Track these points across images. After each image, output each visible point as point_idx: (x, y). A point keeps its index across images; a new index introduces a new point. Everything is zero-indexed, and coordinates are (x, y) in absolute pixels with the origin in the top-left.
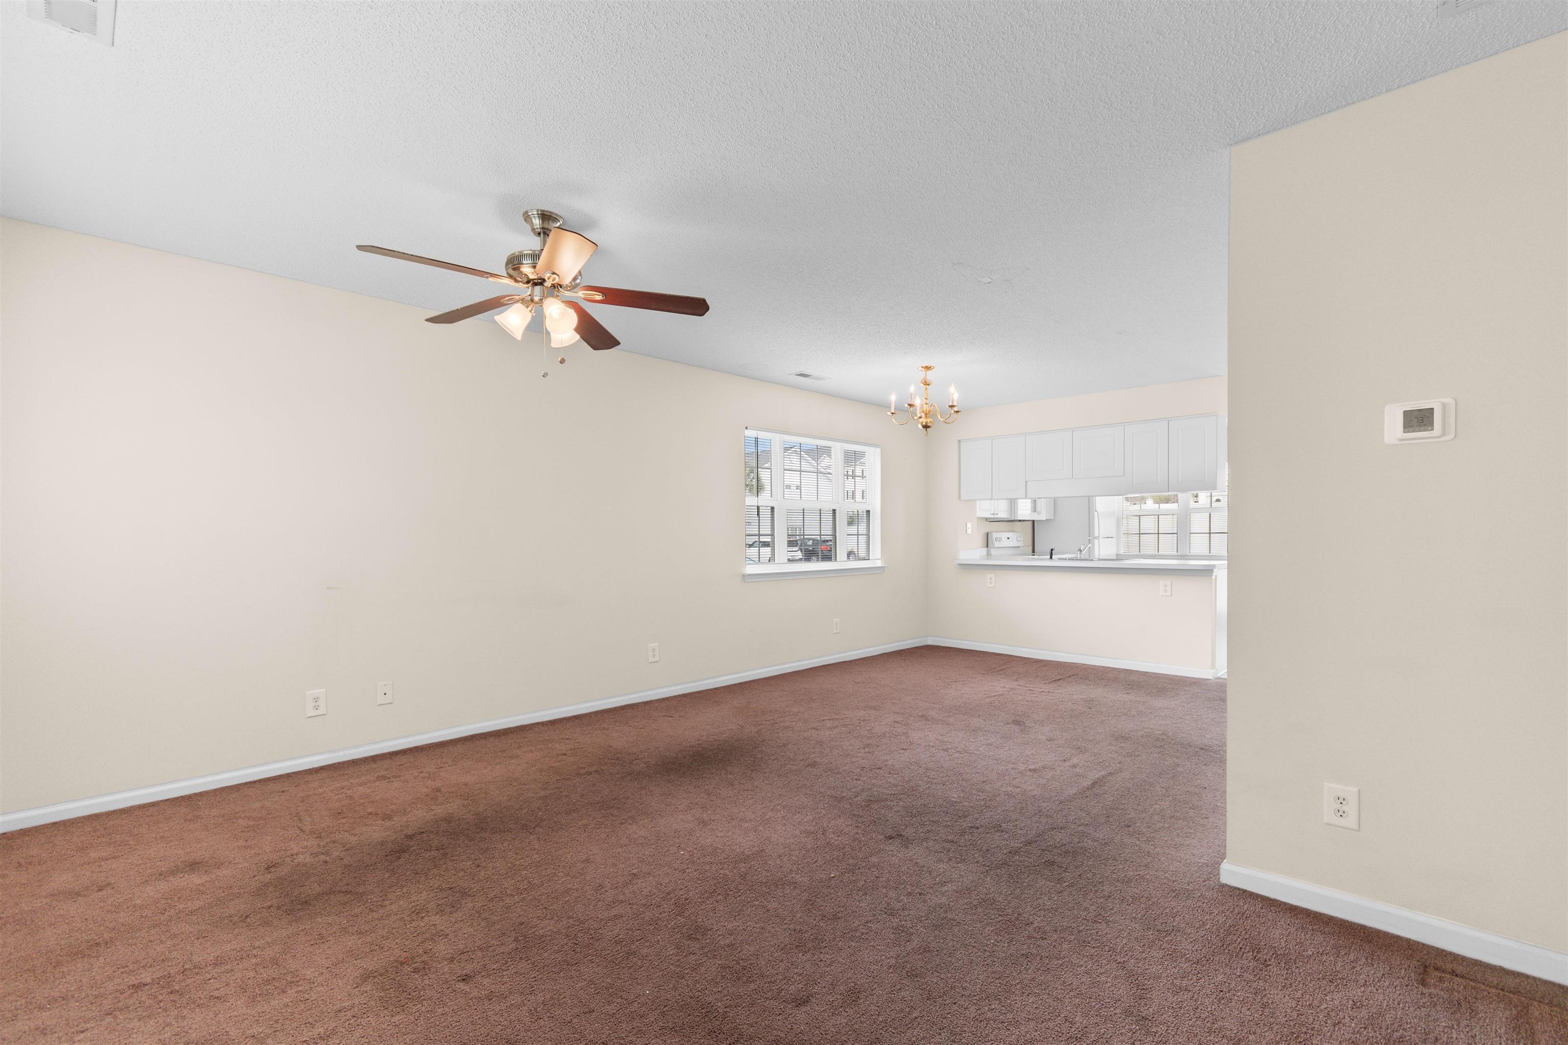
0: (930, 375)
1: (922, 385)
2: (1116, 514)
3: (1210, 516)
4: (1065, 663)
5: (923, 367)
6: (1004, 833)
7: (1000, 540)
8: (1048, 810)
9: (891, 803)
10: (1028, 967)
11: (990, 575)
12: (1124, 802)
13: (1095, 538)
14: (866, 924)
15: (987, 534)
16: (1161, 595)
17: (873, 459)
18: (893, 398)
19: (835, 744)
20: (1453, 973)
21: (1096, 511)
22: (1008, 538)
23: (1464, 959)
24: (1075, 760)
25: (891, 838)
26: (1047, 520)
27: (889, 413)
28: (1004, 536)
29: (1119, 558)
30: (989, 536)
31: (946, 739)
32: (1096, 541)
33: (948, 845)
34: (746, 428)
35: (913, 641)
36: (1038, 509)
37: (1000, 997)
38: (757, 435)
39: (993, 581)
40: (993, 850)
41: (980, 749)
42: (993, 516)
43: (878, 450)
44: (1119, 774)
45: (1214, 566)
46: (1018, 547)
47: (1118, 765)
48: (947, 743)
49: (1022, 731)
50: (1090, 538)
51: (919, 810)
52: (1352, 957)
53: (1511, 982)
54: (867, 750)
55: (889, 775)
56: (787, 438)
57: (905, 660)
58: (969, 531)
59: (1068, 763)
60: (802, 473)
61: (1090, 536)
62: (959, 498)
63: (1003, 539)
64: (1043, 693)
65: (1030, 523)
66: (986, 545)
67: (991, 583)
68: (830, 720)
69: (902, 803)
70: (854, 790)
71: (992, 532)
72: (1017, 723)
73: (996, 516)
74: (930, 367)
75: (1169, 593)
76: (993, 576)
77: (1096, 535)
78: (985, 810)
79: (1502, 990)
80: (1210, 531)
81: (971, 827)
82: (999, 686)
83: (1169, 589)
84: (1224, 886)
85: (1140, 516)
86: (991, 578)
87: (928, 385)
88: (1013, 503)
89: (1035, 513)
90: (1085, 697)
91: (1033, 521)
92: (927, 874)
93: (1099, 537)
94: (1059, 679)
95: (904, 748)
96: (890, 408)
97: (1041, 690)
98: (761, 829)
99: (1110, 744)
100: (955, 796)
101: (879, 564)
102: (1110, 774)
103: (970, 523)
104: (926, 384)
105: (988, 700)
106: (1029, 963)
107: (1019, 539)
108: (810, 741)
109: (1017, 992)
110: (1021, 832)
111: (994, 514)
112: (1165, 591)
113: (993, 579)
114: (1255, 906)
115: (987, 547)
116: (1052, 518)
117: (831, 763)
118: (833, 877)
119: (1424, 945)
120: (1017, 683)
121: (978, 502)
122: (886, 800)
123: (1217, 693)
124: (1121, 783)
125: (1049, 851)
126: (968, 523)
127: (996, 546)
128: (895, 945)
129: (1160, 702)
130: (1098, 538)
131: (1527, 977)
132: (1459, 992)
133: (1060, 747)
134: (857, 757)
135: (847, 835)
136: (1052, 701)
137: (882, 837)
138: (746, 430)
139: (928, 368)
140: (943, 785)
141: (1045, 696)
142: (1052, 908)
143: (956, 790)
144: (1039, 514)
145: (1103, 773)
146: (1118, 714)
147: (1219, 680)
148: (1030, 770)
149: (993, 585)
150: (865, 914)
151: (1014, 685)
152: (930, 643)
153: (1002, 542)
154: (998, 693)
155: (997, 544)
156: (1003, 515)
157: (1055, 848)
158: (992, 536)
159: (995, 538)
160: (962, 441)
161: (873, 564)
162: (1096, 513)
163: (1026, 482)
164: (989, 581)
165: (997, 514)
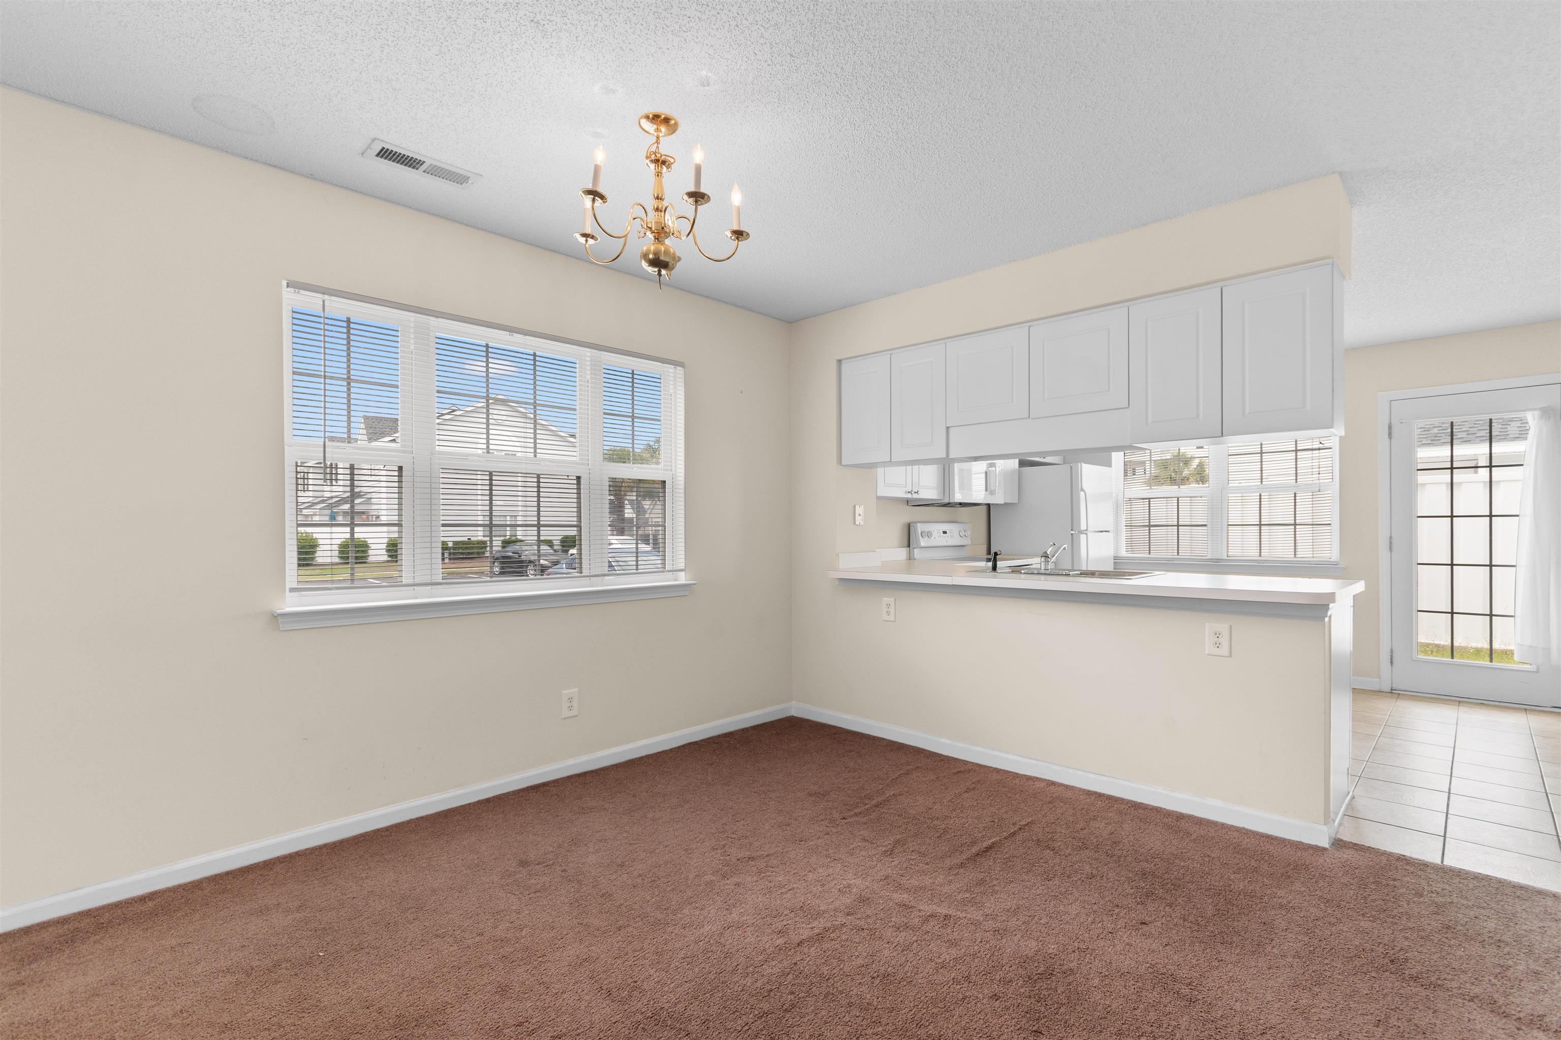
2: (1114, 495)
3: (1260, 499)
4: (1016, 775)
5: (648, 116)
7: (929, 535)
11: (888, 600)
13: (1081, 532)
15: (909, 526)
16: (1207, 652)
17: (674, 386)
21: (1082, 490)
22: (945, 532)
26: (1005, 504)
28: (937, 528)
29: (1119, 570)
30: (912, 528)
32: (1083, 537)
36: (992, 485)
39: (892, 610)
42: (913, 496)
46: (964, 548)
50: (1072, 532)
58: (859, 520)
61: (1074, 531)
62: (842, 462)
63: (935, 534)
65: (984, 508)
66: (906, 543)
67: (888, 613)
71: (916, 522)
73: (915, 496)
75: (1224, 650)
76: (891, 600)
77: (1083, 527)
80: (1260, 522)
83: (1224, 640)
85: (1149, 499)
86: (888, 605)
88: (944, 476)
89: (989, 492)
91: (989, 505)
93: (1087, 530)
101: (682, 578)
103: (862, 507)
104: (661, 162)
107: (966, 533)
111: (913, 493)
112: (1218, 645)
113: (892, 606)
115: (909, 546)
116: (1018, 499)
121: (879, 470)
126: (857, 507)
127: (923, 544)
130: (1085, 532)
139: (659, 121)
144: (995, 494)
149: (891, 618)
152: (793, 714)
153: (933, 538)
155: (923, 542)
156: (930, 493)
158: (916, 529)
159: (920, 533)
160: (843, 362)
161: (676, 580)
162: (1082, 494)
163: (948, 428)
164: (885, 609)
165: (917, 493)
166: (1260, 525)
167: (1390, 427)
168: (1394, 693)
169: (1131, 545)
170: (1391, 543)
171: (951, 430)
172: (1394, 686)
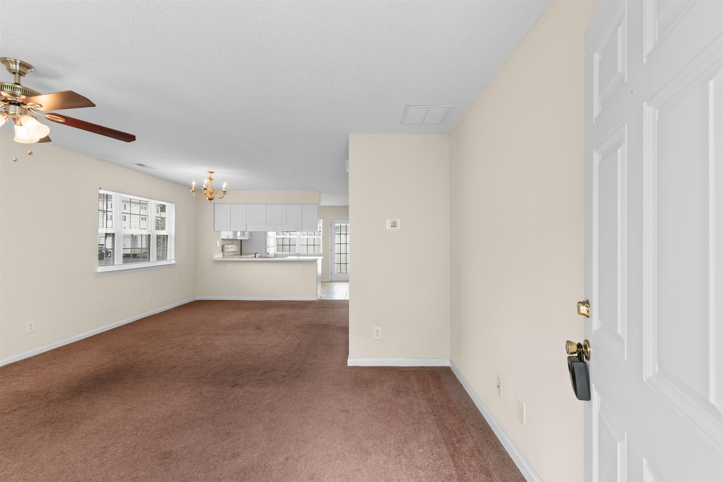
0: (213, 176)
1: (209, 180)
2: (274, 238)
4: (263, 301)
5: (209, 172)
6: (277, 371)
7: (227, 248)
8: (288, 359)
9: (225, 373)
10: (308, 410)
11: (229, 265)
12: (310, 349)
14: (244, 420)
17: (171, 209)
18: (194, 184)
19: (179, 355)
20: (403, 371)
22: (232, 248)
23: (404, 367)
24: (288, 338)
25: (233, 386)
26: (248, 239)
27: (191, 191)
28: (230, 246)
29: (276, 256)
30: (224, 246)
31: (233, 341)
32: (268, 248)
33: (259, 382)
34: (100, 189)
35: (189, 299)
36: (245, 235)
37: (305, 423)
38: (107, 193)
39: (231, 268)
40: (276, 378)
41: (249, 342)
42: (227, 238)
43: (174, 205)
44: (304, 340)
45: (317, 259)
46: (236, 251)
47: (302, 337)
48: (234, 343)
49: (262, 331)
51: (239, 372)
52: (384, 375)
53: (413, 369)
54: (198, 354)
55: (216, 362)
56: (124, 196)
57: (189, 309)
58: (217, 245)
59: (286, 340)
60: (131, 215)
61: (266, 246)
62: (214, 230)
64: (262, 315)
68: (168, 344)
69: (230, 372)
70: (203, 373)
72: (258, 328)
73: (229, 238)
74: (213, 172)
76: (231, 265)
77: (268, 246)
78: (265, 365)
79: (412, 372)
81: (264, 373)
82: (242, 314)
83: (302, 268)
84: (349, 367)
85: (283, 238)
86: (230, 267)
87: (212, 180)
88: (235, 233)
89: (244, 237)
90: (278, 314)
91: (242, 240)
92: (257, 394)
94: (265, 308)
95: (216, 349)
96: (192, 188)
97: (261, 314)
98: (166, 402)
99: (296, 330)
100: (251, 363)
101: (173, 262)
102: (302, 341)
103: (218, 241)
104: (211, 179)
105: (241, 321)
106: (308, 409)
107: (236, 248)
108: (163, 357)
109: (309, 419)
110: (283, 369)
111: (228, 237)
114: (359, 369)
115: (223, 251)
116: (250, 238)
117: (183, 364)
118: (218, 409)
119: (396, 367)
120: (248, 312)
121: (221, 232)
122: (222, 372)
123: (320, 305)
124: (306, 343)
125: (295, 372)
126: (217, 241)
127: (227, 251)
128: (260, 423)
129: (305, 311)
131: (416, 367)
132: (406, 375)
133: (280, 335)
134: (195, 358)
135: (213, 391)
136: (267, 317)
137: (229, 387)
138: (100, 190)
139: (212, 172)
140: (243, 360)
141: (263, 316)
142: (306, 390)
143: (249, 361)
144: (245, 237)
145: (299, 341)
146: (293, 318)
147: (319, 300)
148: (274, 346)
149: (231, 270)
150: (241, 417)
151: (248, 313)
152: (197, 299)
153: (229, 249)
154: (243, 318)
156: (231, 237)
157: (297, 371)
158: (225, 247)
159: (226, 248)
160: (215, 204)
161: (170, 262)
162: (268, 237)
163: (246, 224)
164: (229, 268)
165: (229, 237)
166: (307, 245)
167: (331, 224)
168: (331, 281)
169: (278, 250)
170: (331, 249)
171: (247, 225)
172: (331, 280)
